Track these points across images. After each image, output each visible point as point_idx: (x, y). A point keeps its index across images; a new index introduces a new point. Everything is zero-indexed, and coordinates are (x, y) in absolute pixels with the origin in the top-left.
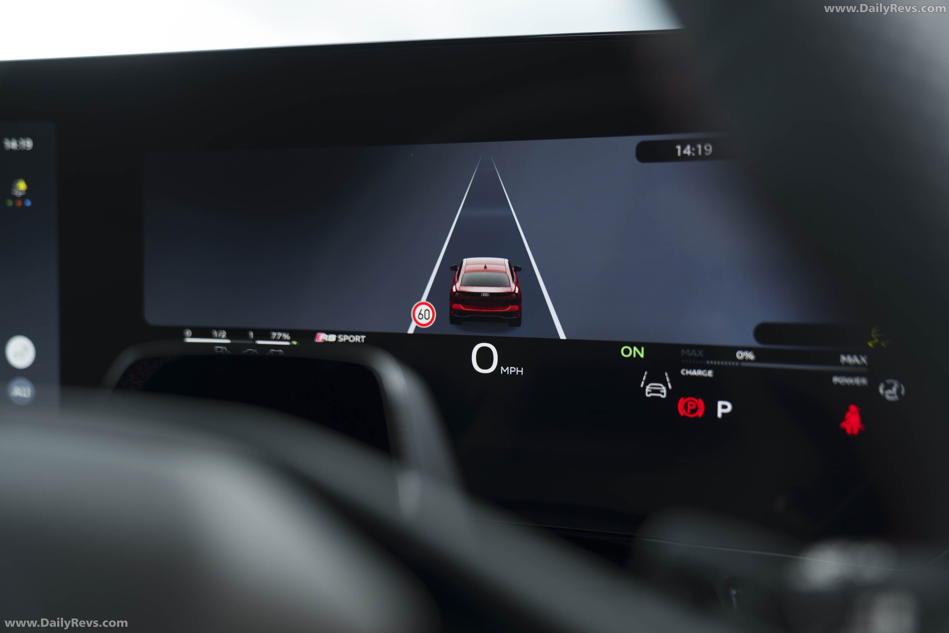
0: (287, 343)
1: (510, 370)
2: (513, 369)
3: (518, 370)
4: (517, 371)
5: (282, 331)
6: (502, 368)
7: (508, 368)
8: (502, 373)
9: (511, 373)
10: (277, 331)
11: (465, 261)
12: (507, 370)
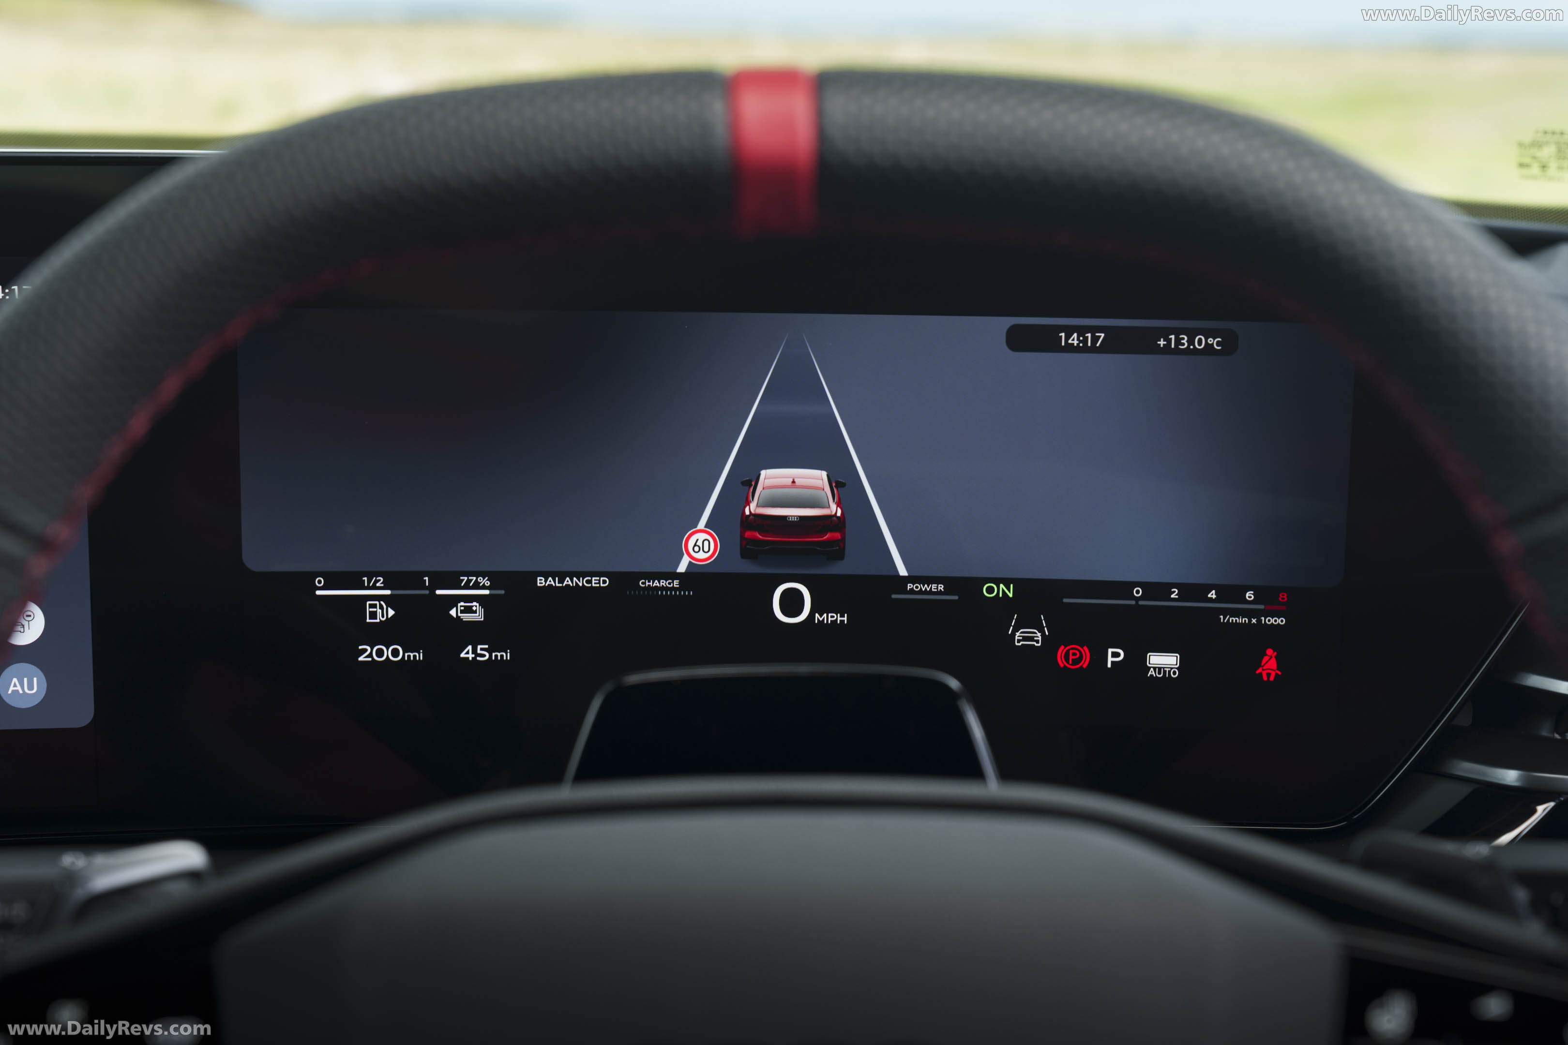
0: (487, 592)
1: (829, 618)
2: (832, 617)
3: (840, 617)
4: (839, 619)
5: (477, 574)
6: (817, 615)
7: (825, 615)
8: (816, 622)
9: (829, 622)
10: (468, 574)
11: (763, 473)
12: (824, 618)
